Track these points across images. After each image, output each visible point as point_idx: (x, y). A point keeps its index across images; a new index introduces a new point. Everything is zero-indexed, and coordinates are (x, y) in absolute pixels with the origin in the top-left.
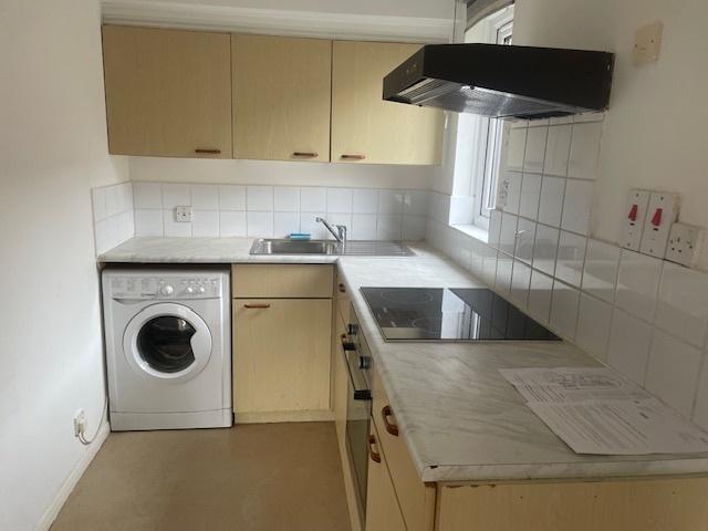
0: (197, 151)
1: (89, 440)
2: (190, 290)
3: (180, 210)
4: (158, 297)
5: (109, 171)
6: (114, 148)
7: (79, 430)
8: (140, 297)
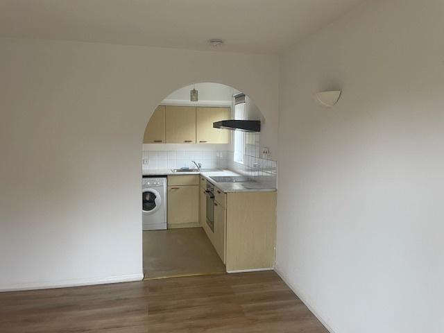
0: (155, 141)
2: (155, 183)
3: (145, 161)
4: (145, 186)
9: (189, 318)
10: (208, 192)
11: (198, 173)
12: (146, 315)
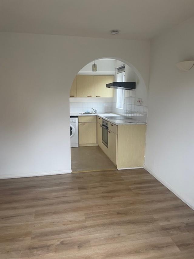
0: (70, 96)
2: (72, 121)
9: (102, 192)
10: (103, 125)
11: (96, 115)
12: (78, 191)
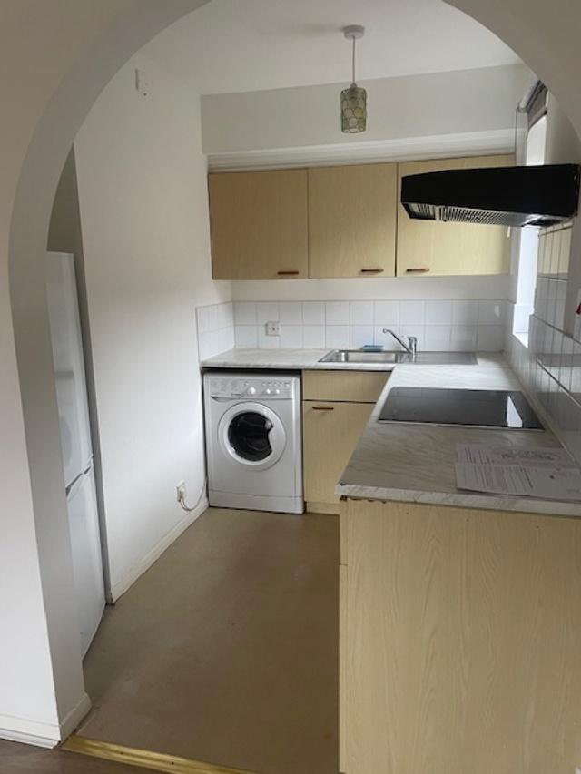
0: (280, 273)
1: (189, 507)
2: (269, 391)
3: (270, 326)
4: (243, 396)
5: (212, 293)
6: (217, 275)
7: (181, 497)
8: (231, 397)
